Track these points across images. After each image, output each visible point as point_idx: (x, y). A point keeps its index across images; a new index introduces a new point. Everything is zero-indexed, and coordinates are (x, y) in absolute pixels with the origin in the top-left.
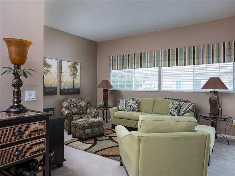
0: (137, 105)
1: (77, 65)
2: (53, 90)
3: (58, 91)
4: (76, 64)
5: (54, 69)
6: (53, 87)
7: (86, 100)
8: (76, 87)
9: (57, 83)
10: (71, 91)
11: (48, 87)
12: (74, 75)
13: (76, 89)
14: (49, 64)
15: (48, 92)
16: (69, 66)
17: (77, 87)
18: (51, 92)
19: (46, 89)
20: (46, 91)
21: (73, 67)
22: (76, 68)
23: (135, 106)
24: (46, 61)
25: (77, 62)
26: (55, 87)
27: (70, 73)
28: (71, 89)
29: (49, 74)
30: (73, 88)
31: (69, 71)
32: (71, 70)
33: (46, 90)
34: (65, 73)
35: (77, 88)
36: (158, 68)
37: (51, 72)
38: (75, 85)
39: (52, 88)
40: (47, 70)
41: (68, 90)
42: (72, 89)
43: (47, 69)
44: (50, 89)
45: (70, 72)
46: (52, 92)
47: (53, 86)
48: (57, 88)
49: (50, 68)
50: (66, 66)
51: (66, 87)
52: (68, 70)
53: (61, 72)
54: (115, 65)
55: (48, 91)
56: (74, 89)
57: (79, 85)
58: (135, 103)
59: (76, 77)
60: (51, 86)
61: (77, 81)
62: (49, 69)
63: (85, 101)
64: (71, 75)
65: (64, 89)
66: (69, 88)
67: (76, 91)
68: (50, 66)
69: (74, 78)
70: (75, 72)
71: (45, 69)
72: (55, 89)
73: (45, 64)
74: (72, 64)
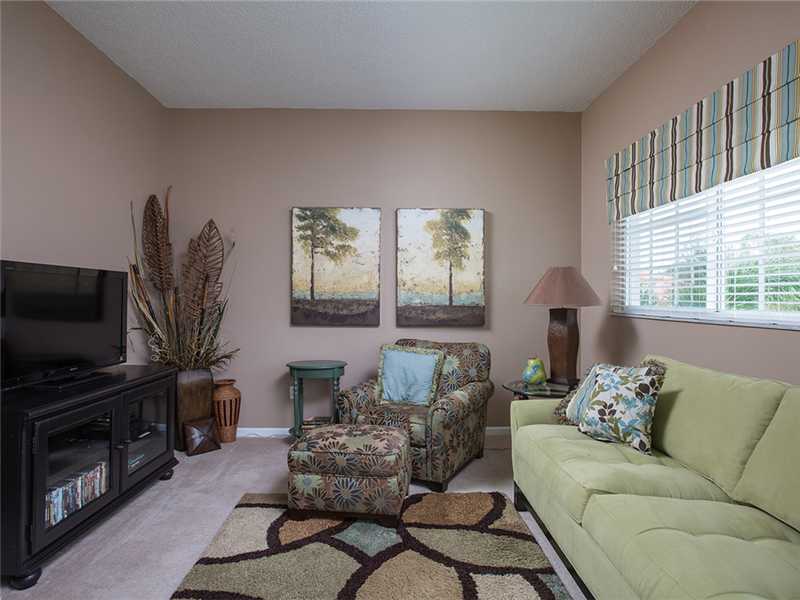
1: (469, 217)
2: (363, 309)
3: (387, 315)
4: (463, 213)
6: (365, 301)
9: (379, 286)
10: (441, 315)
11: (348, 300)
12: (455, 254)
13: (462, 307)
14: (348, 225)
15: (346, 316)
16: (431, 225)
17: (468, 298)
18: (358, 315)
19: (341, 306)
20: (341, 312)
21: (449, 228)
22: (463, 228)
24: (338, 217)
26: (372, 301)
27: (435, 251)
28: (439, 307)
30: (448, 303)
31: (430, 243)
32: (437, 240)
33: (338, 309)
34: (412, 251)
35: (467, 303)
37: (355, 250)
38: (460, 293)
39: (359, 302)
40: (343, 247)
41: (426, 309)
42: (446, 306)
43: (341, 243)
44: (355, 307)
45: (435, 246)
46: (364, 315)
47: (363, 298)
48: (378, 302)
49: (353, 239)
51: (418, 301)
52: (428, 238)
53: (398, 249)
55: (345, 312)
56: (450, 308)
57: (480, 294)
59: (464, 261)
60: (356, 297)
61: (469, 279)
62: (349, 243)
64: (438, 256)
65: (408, 308)
66: (430, 302)
67: (461, 315)
68: (352, 233)
69: (451, 265)
70: (460, 245)
71: (337, 242)
72: (371, 307)
73: (334, 229)
74: (443, 215)
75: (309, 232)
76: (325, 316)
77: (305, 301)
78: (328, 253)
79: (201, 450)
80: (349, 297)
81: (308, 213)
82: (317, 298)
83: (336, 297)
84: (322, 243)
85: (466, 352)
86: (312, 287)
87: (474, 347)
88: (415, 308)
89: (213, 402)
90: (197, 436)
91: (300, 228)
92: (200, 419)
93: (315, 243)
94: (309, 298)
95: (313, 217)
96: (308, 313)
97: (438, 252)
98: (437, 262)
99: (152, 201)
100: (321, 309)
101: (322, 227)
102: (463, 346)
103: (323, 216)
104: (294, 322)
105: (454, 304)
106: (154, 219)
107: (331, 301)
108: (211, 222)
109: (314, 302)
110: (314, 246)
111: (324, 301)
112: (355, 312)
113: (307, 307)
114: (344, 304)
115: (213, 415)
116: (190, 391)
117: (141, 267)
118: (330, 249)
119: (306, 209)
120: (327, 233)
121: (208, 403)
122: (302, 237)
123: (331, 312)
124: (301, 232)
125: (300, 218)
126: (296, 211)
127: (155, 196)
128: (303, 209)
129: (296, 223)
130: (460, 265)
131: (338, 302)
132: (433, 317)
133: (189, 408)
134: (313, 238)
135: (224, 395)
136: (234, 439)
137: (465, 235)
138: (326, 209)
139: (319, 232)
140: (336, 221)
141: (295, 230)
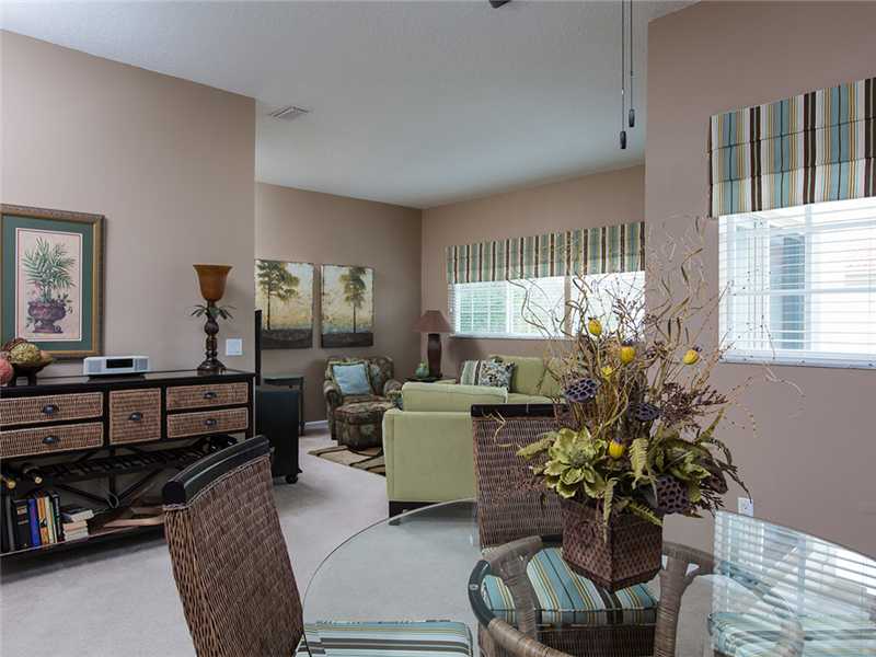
0: (508, 374)
1: (364, 273)
2: (302, 336)
3: (316, 340)
4: (361, 270)
5: (305, 288)
6: (303, 331)
7: (382, 362)
8: (361, 329)
9: (312, 320)
10: (349, 340)
11: (293, 330)
12: (356, 297)
13: (361, 334)
14: (293, 275)
15: (291, 341)
16: (344, 278)
17: (364, 328)
18: (299, 341)
19: (288, 334)
21: (354, 280)
22: (361, 281)
23: (502, 378)
24: (286, 269)
25: (363, 265)
26: (309, 330)
27: (346, 295)
28: (348, 334)
29: (293, 299)
30: (353, 331)
31: (342, 290)
32: (347, 287)
33: (287, 337)
34: (333, 296)
35: (363, 331)
36: (563, 278)
37: (297, 293)
38: (360, 325)
39: (301, 331)
40: (289, 291)
41: (341, 336)
42: (352, 334)
43: (288, 288)
44: (297, 335)
45: (346, 292)
46: (301, 341)
47: (302, 328)
48: (312, 331)
49: (296, 285)
50: (334, 277)
52: (341, 287)
54: (461, 270)
55: (290, 339)
56: (354, 335)
57: (371, 325)
58: (503, 370)
59: (362, 303)
60: (298, 328)
61: (365, 313)
62: (294, 288)
63: (379, 365)
64: (347, 299)
65: (331, 335)
66: (342, 330)
67: (360, 339)
68: (294, 281)
69: (355, 306)
70: (359, 292)
71: (285, 287)
72: (308, 335)
73: (284, 277)
74: (350, 271)
75: (267, 279)
76: (277, 342)
77: (263, 331)
78: (279, 295)
80: (293, 327)
81: (267, 264)
82: (271, 328)
83: (286, 328)
84: (276, 287)
86: (269, 319)
88: (334, 335)
91: (260, 276)
93: (270, 287)
94: (266, 329)
95: (269, 267)
96: (266, 340)
97: (347, 297)
98: (347, 303)
100: (274, 336)
101: (275, 274)
103: (276, 267)
105: (356, 332)
107: (281, 331)
109: (269, 332)
110: (270, 290)
111: (276, 331)
112: (296, 339)
113: (265, 336)
114: (290, 333)
118: (281, 292)
119: (265, 261)
120: (279, 280)
122: (262, 283)
123: (281, 339)
124: (261, 279)
125: (261, 268)
126: (258, 262)
128: (263, 261)
129: (258, 271)
130: (360, 305)
131: (286, 331)
132: (344, 341)
134: (269, 283)
137: (362, 285)
138: (279, 262)
139: (273, 279)
140: (285, 271)
141: (257, 277)
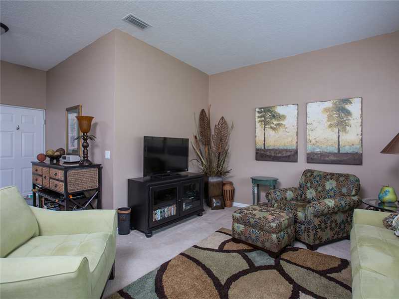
1: (351, 103)
2: (289, 154)
3: (302, 157)
4: (347, 101)
6: (289, 150)
9: (297, 143)
10: (332, 158)
11: (281, 149)
12: (340, 124)
13: (347, 154)
14: (281, 114)
15: (280, 157)
16: (326, 110)
18: (286, 157)
19: (277, 152)
20: (278, 155)
21: (338, 111)
22: (347, 110)
24: (276, 111)
26: (293, 150)
27: (329, 123)
30: (337, 151)
32: (330, 118)
35: (350, 151)
37: (285, 125)
39: (286, 150)
40: (278, 124)
41: (323, 154)
42: (336, 153)
43: (278, 123)
44: (284, 153)
45: (328, 121)
46: (288, 157)
47: (288, 148)
48: (297, 151)
49: (283, 120)
51: (318, 150)
53: (307, 124)
55: (280, 155)
56: (339, 154)
59: (348, 128)
60: (285, 148)
62: (281, 122)
64: (330, 126)
66: (325, 150)
67: (345, 158)
68: (283, 117)
69: (339, 131)
70: (345, 119)
71: (275, 122)
72: (292, 153)
73: (275, 116)
74: (334, 104)
75: (263, 119)
76: (270, 156)
77: (261, 150)
78: (272, 128)
79: (217, 208)
80: (283, 148)
81: (262, 110)
82: (266, 148)
84: (269, 123)
85: (341, 179)
86: (264, 144)
87: (347, 176)
88: (316, 154)
89: (222, 190)
90: (215, 202)
91: (259, 117)
92: (218, 196)
93: (265, 123)
94: (263, 148)
95: (264, 111)
96: (263, 155)
97: (331, 124)
98: (330, 129)
99: (203, 111)
100: (268, 153)
101: (269, 115)
102: (341, 175)
103: (269, 111)
104: (257, 159)
105: (341, 152)
106: (204, 119)
107: (273, 150)
108: (223, 118)
109: (265, 150)
110: (265, 125)
111: (270, 150)
112: (284, 155)
113: (262, 152)
114: (279, 151)
115: (222, 195)
116: (214, 184)
117: (197, 136)
118: (272, 126)
119: (261, 108)
120: (271, 119)
121: (220, 190)
122: (260, 121)
123: (273, 155)
124: (260, 119)
125: (259, 112)
126: (257, 110)
127: (203, 110)
128: (260, 108)
129: (257, 115)
130: (345, 130)
131: (276, 150)
132: (327, 159)
133: (212, 191)
134: (264, 121)
135: (227, 188)
136: (231, 206)
137: (348, 113)
138: (270, 107)
139: (267, 118)
140: (275, 112)
141: (257, 118)
